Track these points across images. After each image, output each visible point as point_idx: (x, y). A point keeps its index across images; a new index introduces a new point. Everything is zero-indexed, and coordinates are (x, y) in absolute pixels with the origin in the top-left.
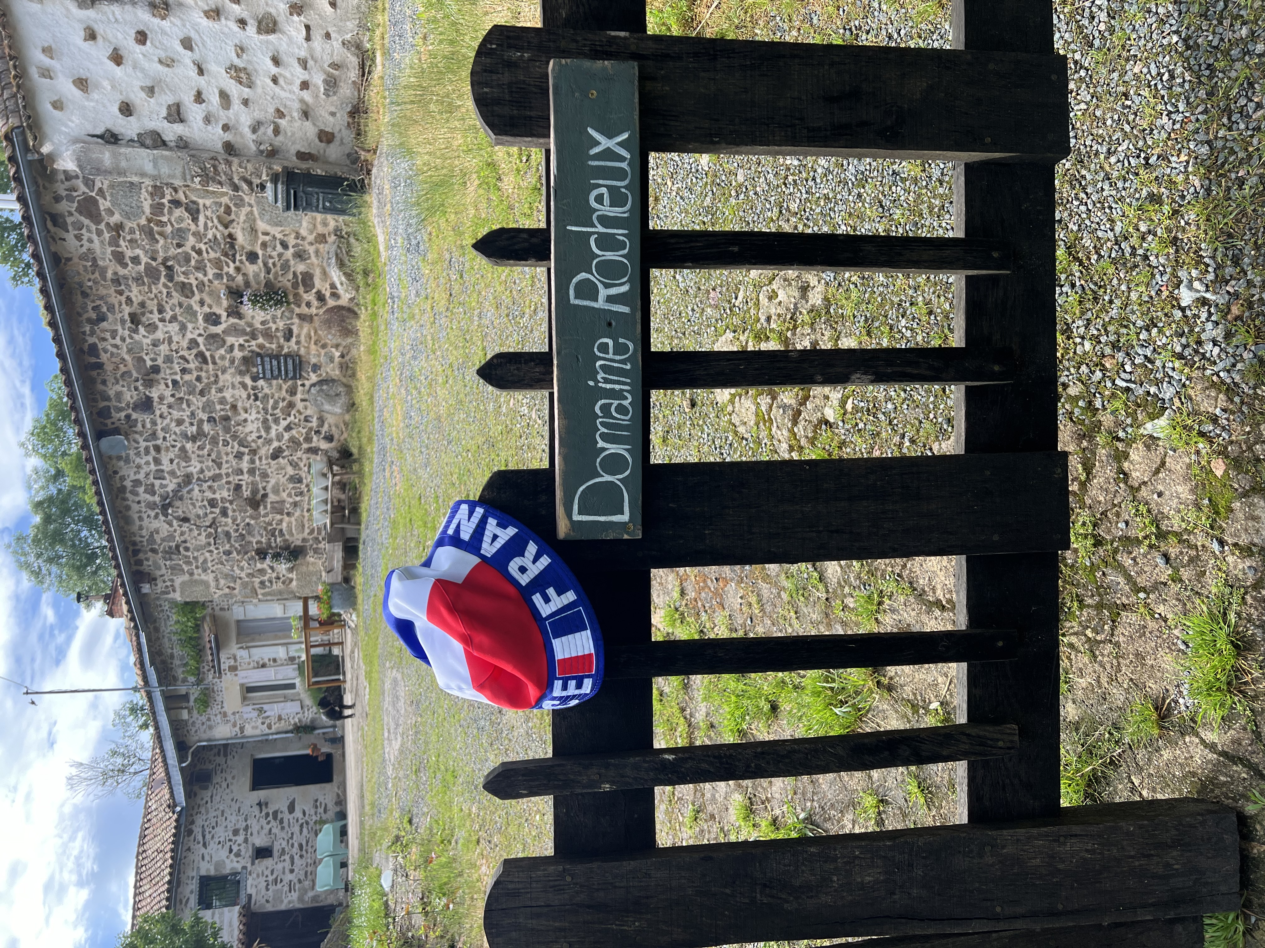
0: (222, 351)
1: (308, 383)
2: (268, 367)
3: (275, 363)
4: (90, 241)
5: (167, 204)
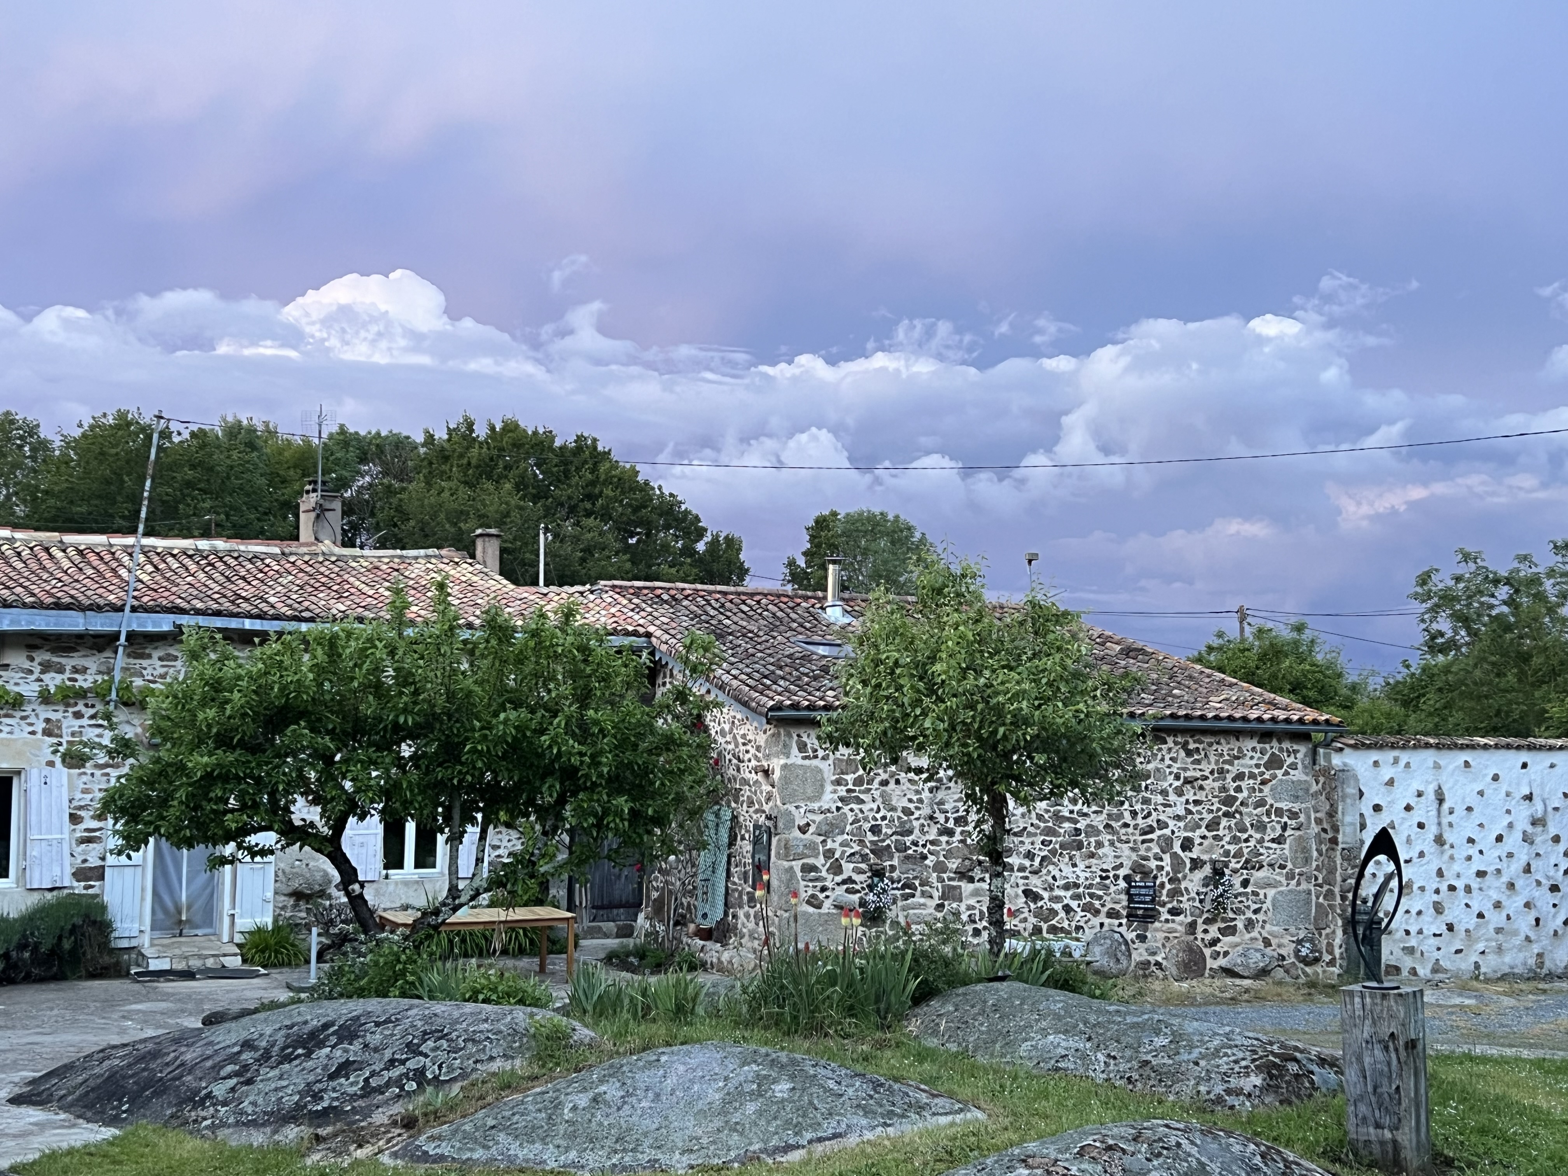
0: (1157, 850)
1: (1124, 929)
3: (1148, 899)
4: (1252, 758)
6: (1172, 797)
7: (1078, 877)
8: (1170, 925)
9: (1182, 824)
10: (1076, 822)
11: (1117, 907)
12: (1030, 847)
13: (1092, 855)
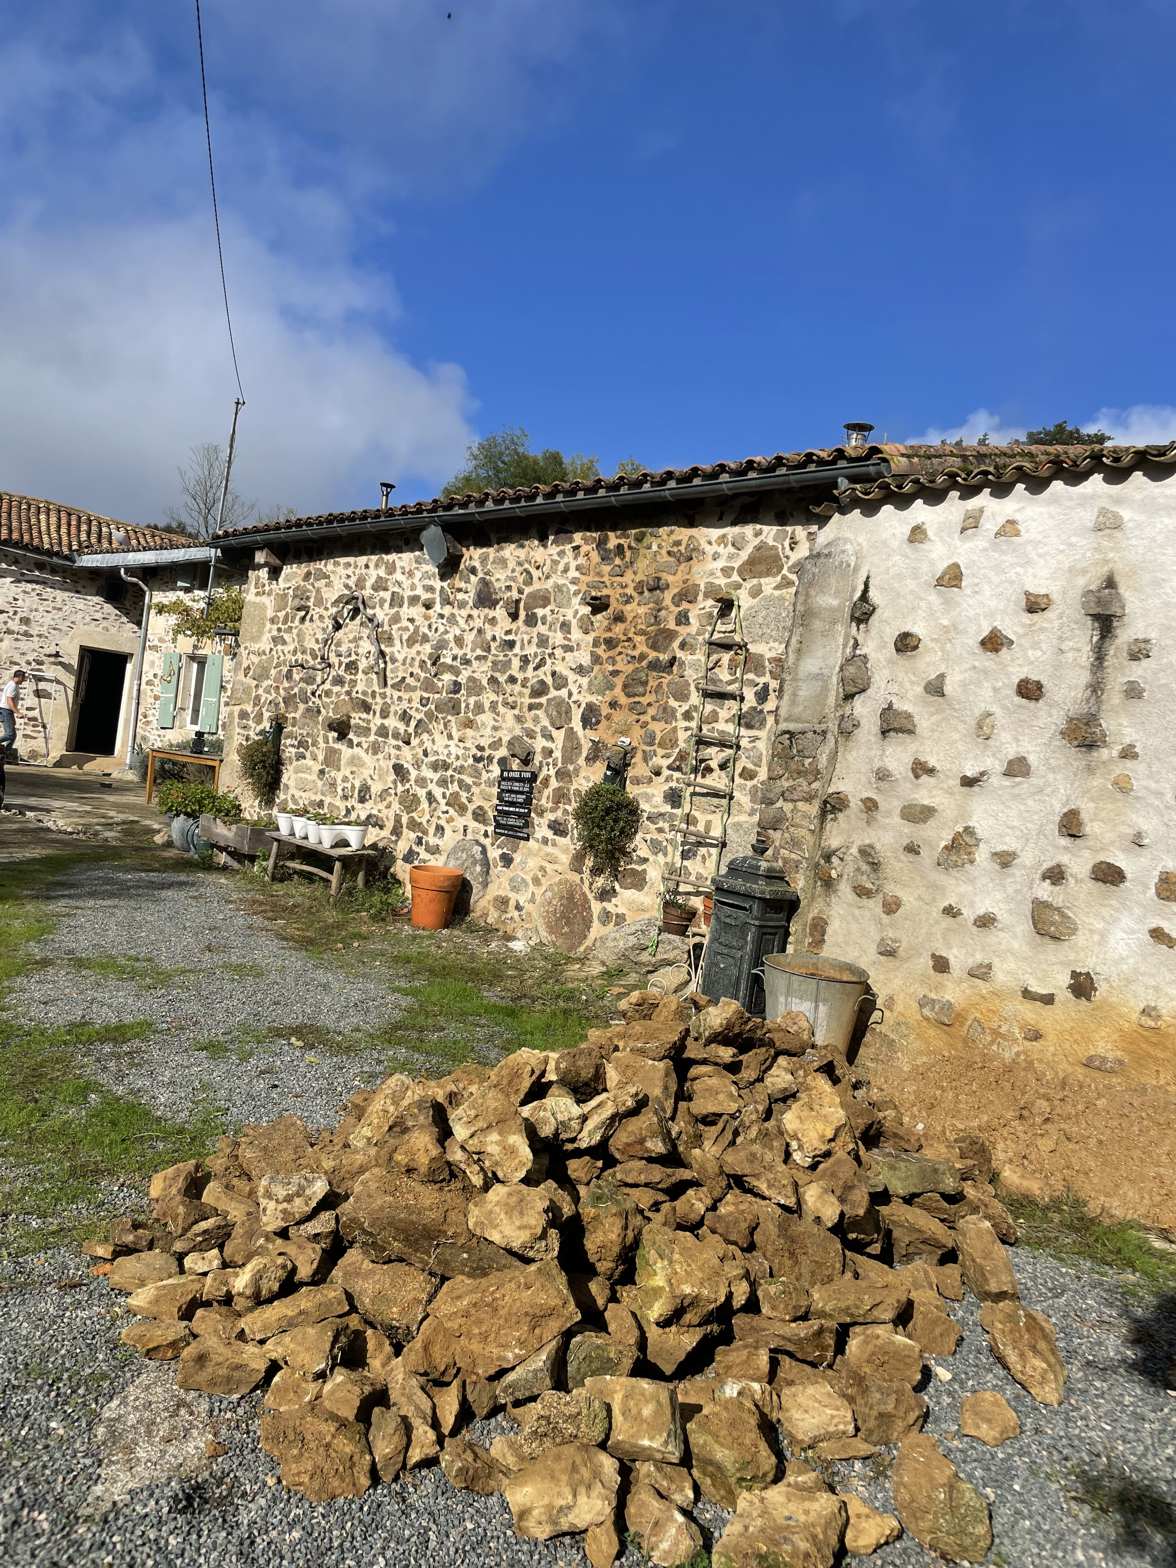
0: (546, 722)
1: (487, 842)
2: (517, 786)
3: (521, 798)
4: (716, 557)
5: (762, 680)
6: (576, 635)
7: (449, 755)
8: (549, 849)
9: (584, 681)
10: (457, 673)
11: (487, 806)
12: (405, 705)
13: (469, 724)
